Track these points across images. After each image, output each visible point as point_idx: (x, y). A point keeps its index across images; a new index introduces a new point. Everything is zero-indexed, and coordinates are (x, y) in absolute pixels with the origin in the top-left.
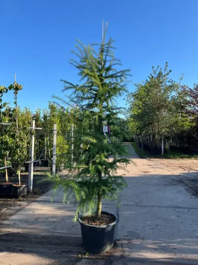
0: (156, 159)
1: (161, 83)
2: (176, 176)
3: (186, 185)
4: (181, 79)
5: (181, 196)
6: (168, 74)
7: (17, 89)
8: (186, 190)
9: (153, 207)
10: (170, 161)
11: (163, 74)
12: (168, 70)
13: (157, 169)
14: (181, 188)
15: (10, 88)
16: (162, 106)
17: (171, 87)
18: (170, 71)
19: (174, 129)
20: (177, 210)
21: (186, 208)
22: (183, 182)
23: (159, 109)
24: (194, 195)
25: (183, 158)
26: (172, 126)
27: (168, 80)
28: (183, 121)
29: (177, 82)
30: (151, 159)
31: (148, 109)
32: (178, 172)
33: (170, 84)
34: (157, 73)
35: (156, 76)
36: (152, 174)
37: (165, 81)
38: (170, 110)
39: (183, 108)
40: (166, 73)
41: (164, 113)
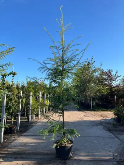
0: (88, 112)
1: (90, 68)
2: (98, 121)
3: (104, 126)
4: (101, 65)
5: (100, 132)
6: (93, 63)
7: (14, 74)
8: (103, 128)
9: (85, 137)
10: (96, 112)
11: (91, 63)
12: (93, 61)
13: (88, 117)
14: (101, 127)
15: (10, 74)
16: (91, 81)
17: (95, 71)
18: (95, 61)
19: (98, 94)
20: (98, 138)
21: (102, 137)
22: (102, 124)
23: (89, 82)
24: (107, 131)
25: (103, 111)
26: (97, 92)
27: (93, 66)
28: (103, 90)
29: (98, 67)
30: (85, 112)
31: (83, 82)
32: (99, 119)
33: (94, 69)
34: (87, 62)
35: (87, 64)
36: (85, 120)
37: (92, 67)
38: (95, 83)
39: (102, 82)
40: (92, 62)
41: (92, 85)
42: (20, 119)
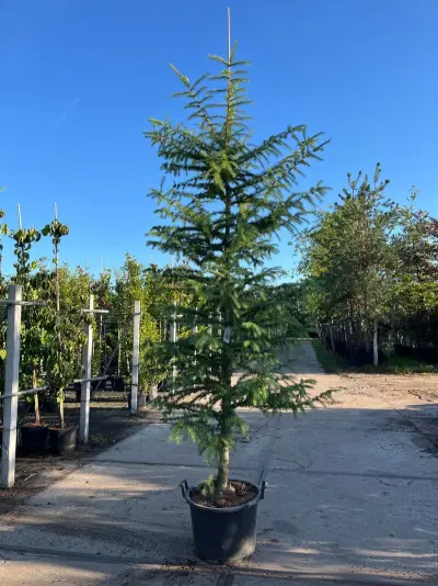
0: (359, 375)
1: (368, 207)
2: (399, 412)
3: (417, 430)
4: (413, 197)
5: (401, 453)
6: (381, 189)
7: (59, 233)
8: (413, 440)
9: (335, 474)
10: (391, 378)
11: (372, 189)
12: (382, 180)
13: (358, 397)
14: (404, 436)
15: (46, 231)
16: (373, 257)
17: (387, 218)
18: (387, 182)
19: (400, 307)
20: (386, 481)
21: (405, 478)
22: (410, 424)
23: (365, 263)
24: (429, 450)
25: (419, 372)
26: (395, 300)
27: (382, 201)
28: (421, 291)
29: (404, 204)
30: (350, 375)
31: (342, 264)
32: (402, 402)
33: (387, 210)
34: (358, 186)
35: (356, 193)
36: (345, 406)
37: (377, 202)
38: (390, 266)
39: (417, 260)
40: (378, 185)
41: (378, 273)
42: (92, 400)
